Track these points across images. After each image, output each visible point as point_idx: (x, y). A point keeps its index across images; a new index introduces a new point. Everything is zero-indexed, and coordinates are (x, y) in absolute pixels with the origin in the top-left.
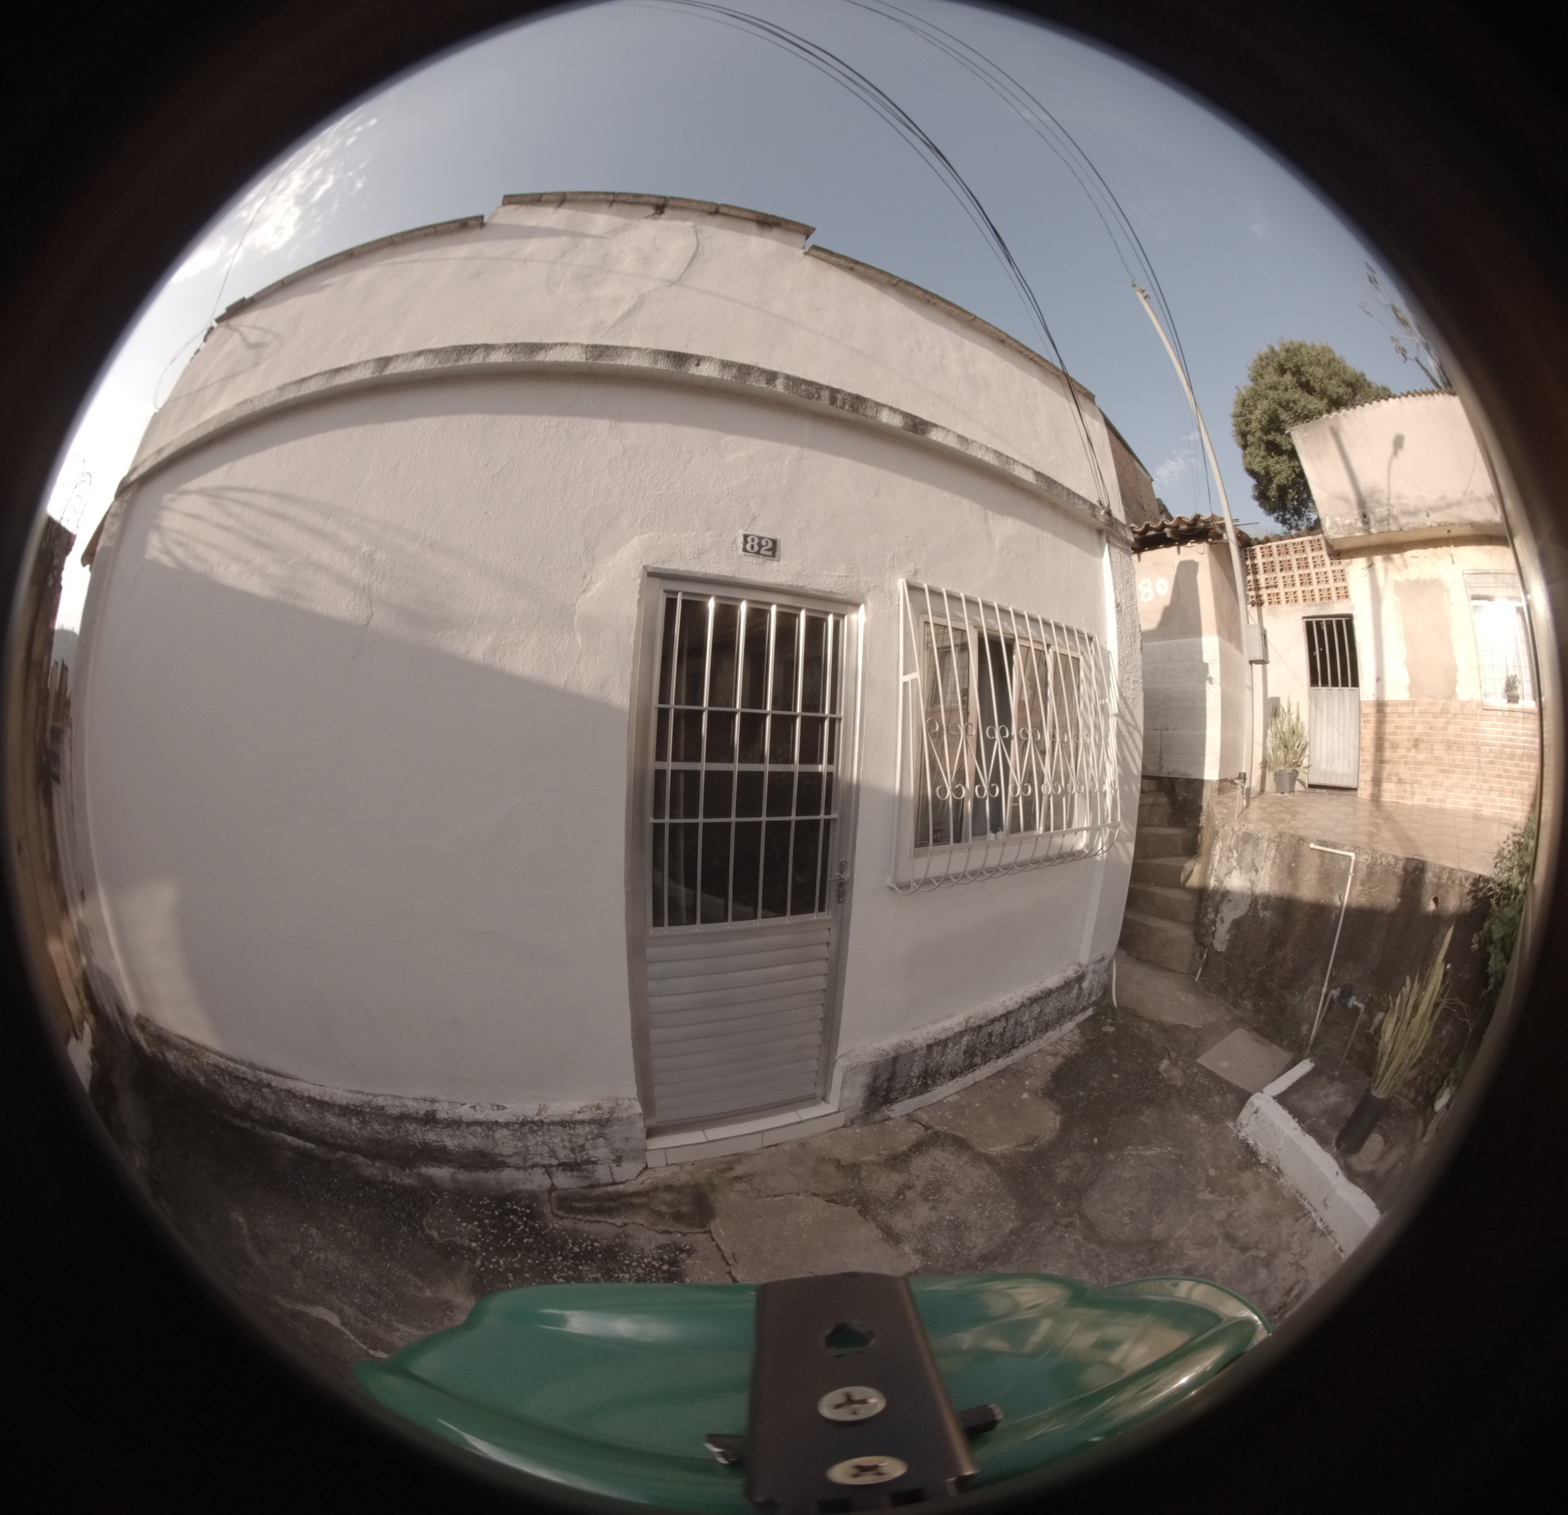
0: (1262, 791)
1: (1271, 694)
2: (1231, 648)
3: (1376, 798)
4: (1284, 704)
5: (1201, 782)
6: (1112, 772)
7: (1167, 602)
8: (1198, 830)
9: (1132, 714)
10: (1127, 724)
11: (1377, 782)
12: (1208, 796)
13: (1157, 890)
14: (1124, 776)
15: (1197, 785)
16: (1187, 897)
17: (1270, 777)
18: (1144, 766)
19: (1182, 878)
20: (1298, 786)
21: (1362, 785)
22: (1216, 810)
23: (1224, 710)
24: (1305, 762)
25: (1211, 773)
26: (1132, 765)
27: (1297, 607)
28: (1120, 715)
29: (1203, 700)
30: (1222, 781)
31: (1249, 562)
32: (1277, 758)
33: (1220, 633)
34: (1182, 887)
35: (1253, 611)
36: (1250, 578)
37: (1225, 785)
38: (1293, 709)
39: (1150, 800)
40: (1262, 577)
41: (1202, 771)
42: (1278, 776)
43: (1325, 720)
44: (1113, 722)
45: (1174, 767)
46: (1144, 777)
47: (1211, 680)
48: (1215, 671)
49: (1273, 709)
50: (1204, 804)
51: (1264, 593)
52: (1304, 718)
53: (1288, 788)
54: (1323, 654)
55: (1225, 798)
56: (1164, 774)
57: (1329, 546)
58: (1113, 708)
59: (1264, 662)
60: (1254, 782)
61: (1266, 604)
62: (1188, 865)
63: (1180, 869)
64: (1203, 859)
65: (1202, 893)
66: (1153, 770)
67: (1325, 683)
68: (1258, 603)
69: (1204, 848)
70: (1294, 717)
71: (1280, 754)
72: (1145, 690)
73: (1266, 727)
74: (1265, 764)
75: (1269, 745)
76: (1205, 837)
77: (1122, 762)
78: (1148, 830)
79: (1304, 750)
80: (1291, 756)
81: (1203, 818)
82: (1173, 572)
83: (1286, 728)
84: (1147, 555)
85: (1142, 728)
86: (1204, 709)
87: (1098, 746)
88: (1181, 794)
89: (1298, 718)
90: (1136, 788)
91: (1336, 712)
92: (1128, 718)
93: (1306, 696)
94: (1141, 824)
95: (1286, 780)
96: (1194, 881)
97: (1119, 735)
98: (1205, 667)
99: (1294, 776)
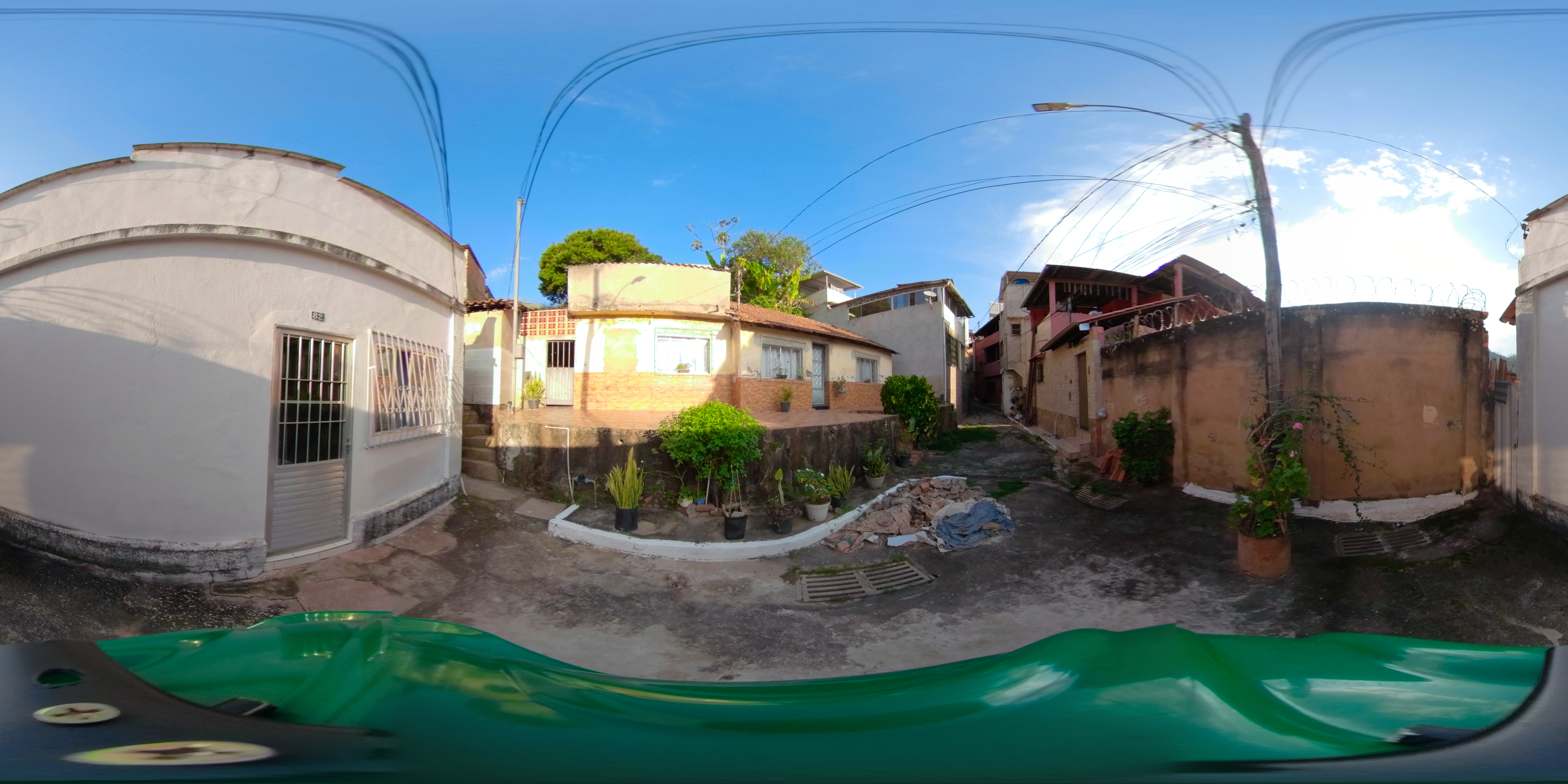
0: (522, 408)
1: (526, 370)
2: (508, 352)
3: (584, 409)
4: (533, 374)
5: (491, 406)
6: (450, 403)
7: (479, 334)
8: (492, 425)
9: (458, 380)
10: (456, 384)
11: (584, 402)
12: (495, 412)
13: (476, 449)
14: (455, 404)
15: (489, 407)
16: (490, 451)
17: (526, 403)
18: (464, 400)
19: (487, 444)
20: (540, 406)
21: (575, 404)
22: (499, 416)
23: (502, 377)
24: (544, 396)
25: (496, 401)
26: (458, 400)
27: (545, 336)
28: (453, 380)
29: (492, 373)
30: (501, 405)
31: (523, 318)
32: (529, 395)
33: (502, 346)
34: (488, 447)
35: (521, 338)
36: (523, 324)
37: (502, 407)
38: (538, 376)
39: (468, 413)
40: (528, 325)
41: (492, 401)
42: (530, 402)
43: (554, 380)
44: (450, 383)
45: (479, 400)
46: (464, 404)
47: (496, 365)
48: (498, 361)
49: (527, 376)
50: (494, 414)
51: (528, 331)
52: (543, 379)
53: (535, 406)
54: (555, 356)
55: (503, 412)
56: (474, 403)
57: (569, 313)
58: (450, 377)
59: (523, 358)
60: (518, 404)
61: (529, 335)
62: (489, 438)
63: (485, 440)
64: (495, 436)
65: (497, 449)
66: (469, 402)
67: (555, 365)
68: (525, 334)
69: (495, 432)
70: (538, 379)
71: (531, 393)
72: (464, 370)
73: (523, 383)
74: (523, 398)
75: (524, 390)
76: (495, 427)
77: (454, 398)
78: (468, 426)
79: (543, 392)
80: (536, 394)
81: (494, 420)
82: (484, 322)
83: (533, 383)
84: (473, 314)
85: (462, 385)
86: (492, 377)
87: (444, 392)
88: (483, 411)
89: (540, 380)
90: (461, 408)
91: (560, 377)
92: (457, 381)
93: (545, 371)
94: (464, 423)
95: (534, 404)
96: (493, 445)
97: (453, 388)
98: (494, 360)
99: (538, 402)
